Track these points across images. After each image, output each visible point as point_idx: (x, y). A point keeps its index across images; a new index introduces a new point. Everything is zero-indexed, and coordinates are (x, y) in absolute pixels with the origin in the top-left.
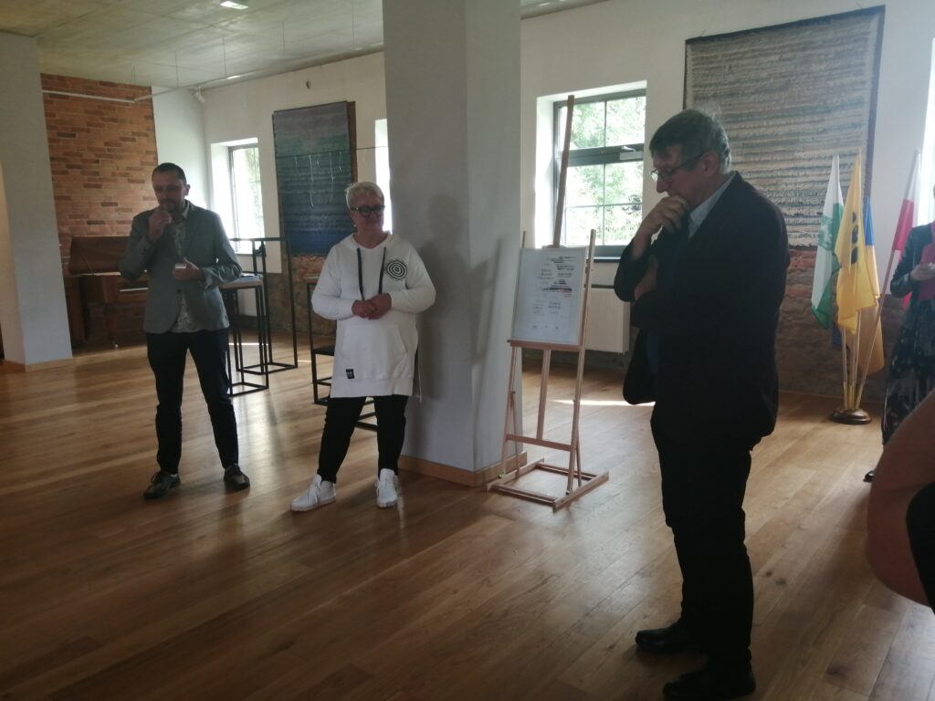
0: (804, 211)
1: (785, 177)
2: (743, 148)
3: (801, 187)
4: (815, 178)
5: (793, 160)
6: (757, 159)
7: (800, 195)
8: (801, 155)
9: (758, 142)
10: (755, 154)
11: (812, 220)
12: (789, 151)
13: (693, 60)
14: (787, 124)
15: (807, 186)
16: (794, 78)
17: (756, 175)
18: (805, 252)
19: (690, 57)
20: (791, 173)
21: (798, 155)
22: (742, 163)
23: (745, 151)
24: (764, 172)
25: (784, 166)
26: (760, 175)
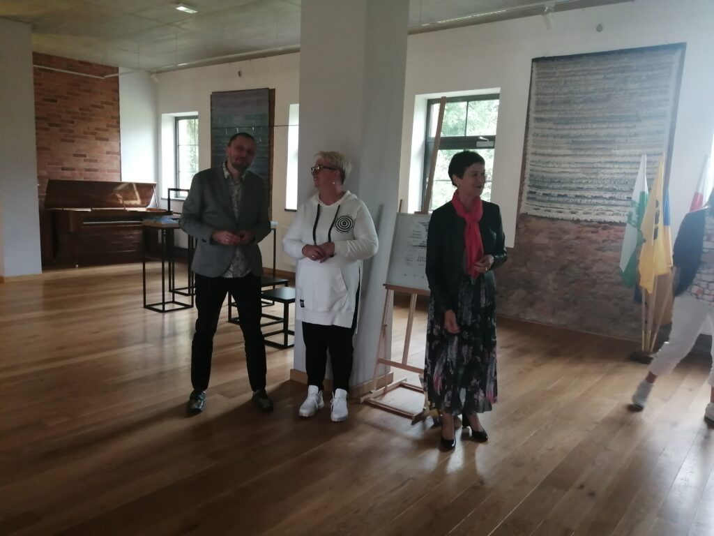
0: (617, 195)
1: (603, 168)
2: (572, 144)
3: (615, 176)
4: (626, 171)
5: (610, 155)
6: (582, 153)
7: (615, 182)
8: (617, 152)
9: (584, 140)
10: (582, 149)
11: (623, 203)
12: (608, 149)
13: (538, 74)
14: (607, 128)
15: (620, 176)
16: (614, 93)
17: (580, 166)
18: (616, 227)
19: (535, 72)
20: (608, 166)
21: (613, 151)
22: (570, 155)
23: (573, 147)
24: (587, 163)
25: (603, 159)
26: (585, 165)
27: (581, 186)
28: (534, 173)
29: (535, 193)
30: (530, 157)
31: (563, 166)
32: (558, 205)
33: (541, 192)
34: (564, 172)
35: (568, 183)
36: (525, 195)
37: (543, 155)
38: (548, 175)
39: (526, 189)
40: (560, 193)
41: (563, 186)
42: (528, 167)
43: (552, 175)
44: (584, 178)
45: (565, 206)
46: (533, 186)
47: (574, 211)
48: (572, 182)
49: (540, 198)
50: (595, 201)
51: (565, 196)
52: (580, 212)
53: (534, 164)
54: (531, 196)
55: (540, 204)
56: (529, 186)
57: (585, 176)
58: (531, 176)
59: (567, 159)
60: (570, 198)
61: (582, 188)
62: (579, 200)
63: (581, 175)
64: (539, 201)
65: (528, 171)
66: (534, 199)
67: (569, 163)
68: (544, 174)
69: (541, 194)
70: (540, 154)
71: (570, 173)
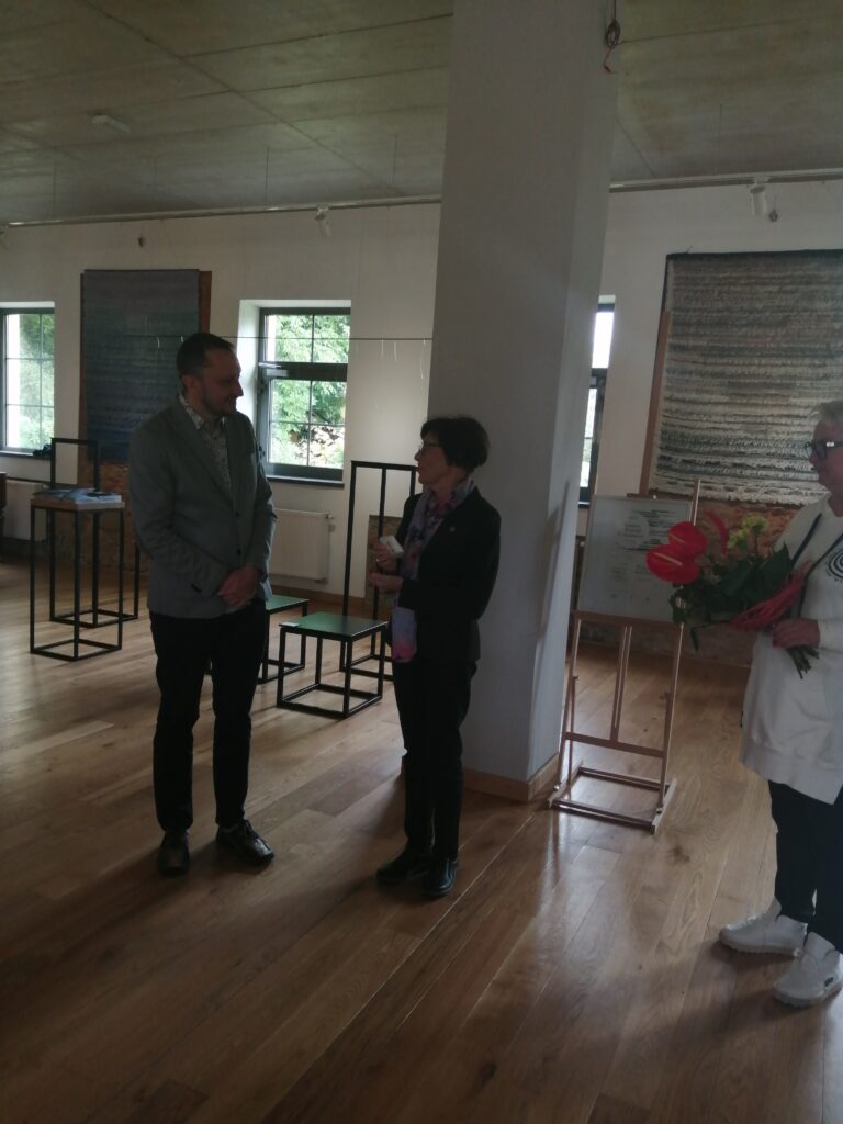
0: (797, 465)
1: (776, 424)
2: (728, 386)
3: (795, 437)
6: (745, 401)
8: (798, 401)
9: (747, 381)
10: (744, 396)
12: (783, 396)
13: (675, 279)
14: (784, 365)
15: (801, 437)
16: (795, 313)
17: (742, 420)
19: (671, 275)
20: (783, 421)
21: (793, 400)
22: (726, 403)
23: (730, 391)
24: (752, 416)
25: (776, 411)
26: (748, 420)
27: (742, 450)
28: (669, 429)
29: (670, 458)
30: (663, 405)
31: (714, 418)
32: (707, 479)
33: (679, 457)
34: (714, 428)
35: (721, 444)
36: (655, 461)
37: (684, 401)
38: (691, 432)
39: (657, 452)
40: (709, 460)
41: (715, 448)
42: (660, 420)
43: (698, 433)
44: (746, 438)
45: (716, 479)
46: (668, 448)
47: (731, 486)
48: (727, 444)
49: (677, 466)
50: (764, 473)
51: (717, 464)
52: (740, 488)
53: (668, 414)
54: (664, 462)
55: (678, 475)
56: (661, 448)
57: (748, 435)
58: (664, 432)
59: (720, 409)
60: (725, 467)
61: (744, 453)
62: (738, 471)
63: (742, 434)
64: (676, 470)
65: (659, 426)
66: (668, 468)
67: (724, 415)
68: (684, 430)
69: (679, 461)
70: (677, 400)
71: (725, 430)
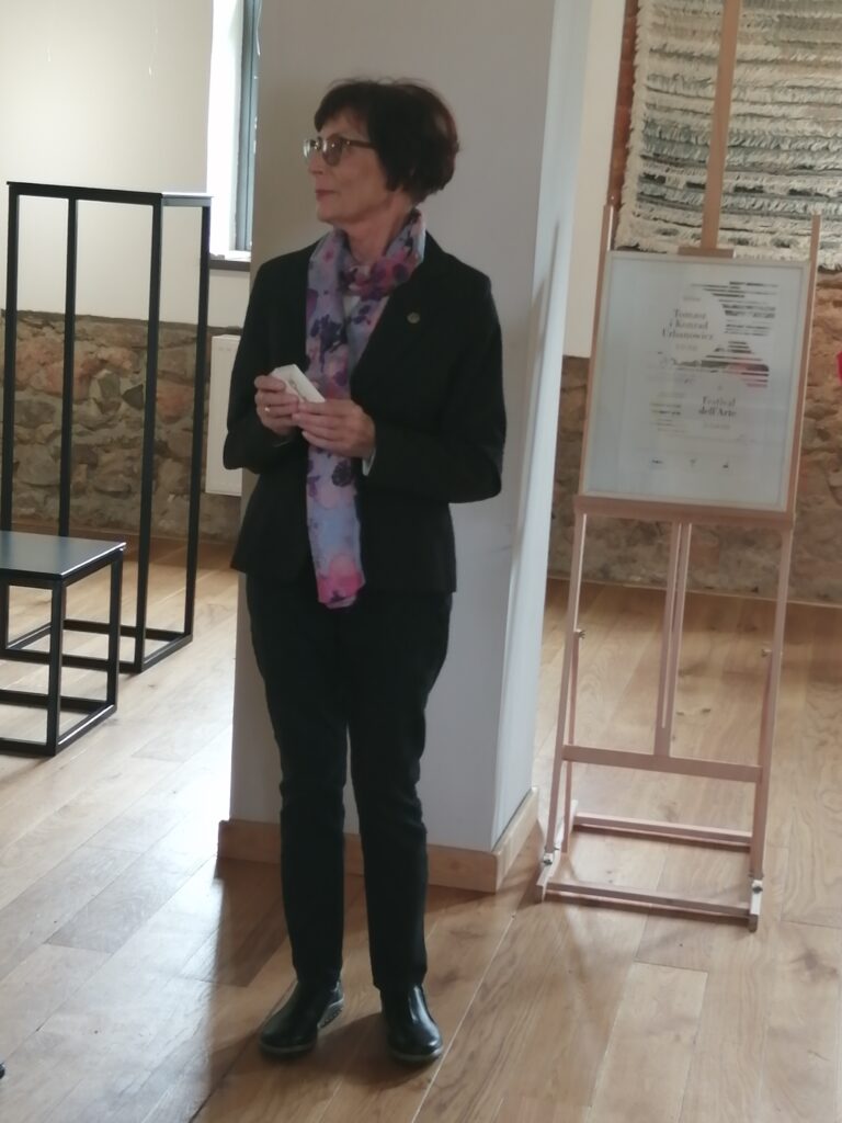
2: (780, 26)
6: (812, 58)
9: (818, 15)
10: (810, 46)
17: (806, 96)
22: (776, 62)
23: (783, 36)
24: (827, 89)
26: (820, 97)
27: (808, 161)
28: (657, 115)
29: (662, 180)
30: (645, 63)
31: (752, 95)
32: (736, 222)
33: (680, 177)
34: (752, 115)
35: (767, 149)
36: (632, 186)
37: (689, 57)
39: (636, 166)
40: (742, 182)
41: (753, 158)
42: (641, 95)
44: (816, 137)
45: (757, 223)
46: (657, 158)
47: (786, 238)
48: (778, 147)
49: (677, 197)
51: (758, 190)
53: (657, 85)
54: (649, 188)
55: (678, 215)
56: (644, 157)
57: (821, 130)
58: (650, 124)
59: (763, 74)
60: (773, 197)
61: (811, 167)
62: (799, 205)
63: (807, 128)
64: (674, 205)
65: (639, 111)
66: (660, 200)
67: (771, 88)
68: (689, 119)
69: (681, 186)
70: (677, 55)
71: (772, 118)
